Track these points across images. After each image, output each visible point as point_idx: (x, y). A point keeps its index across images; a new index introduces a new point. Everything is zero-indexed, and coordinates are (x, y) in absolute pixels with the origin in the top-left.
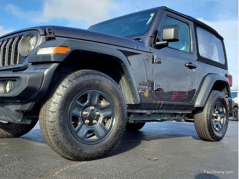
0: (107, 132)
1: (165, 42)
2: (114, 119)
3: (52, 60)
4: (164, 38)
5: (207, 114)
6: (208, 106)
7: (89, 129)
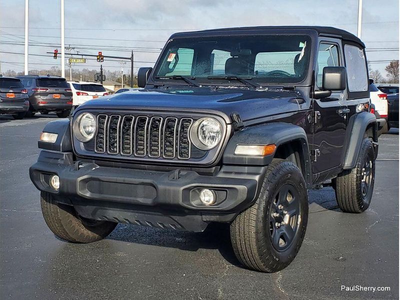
0: (293, 233)
1: (327, 92)
2: (300, 216)
3: (262, 164)
4: (326, 87)
7: (280, 233)
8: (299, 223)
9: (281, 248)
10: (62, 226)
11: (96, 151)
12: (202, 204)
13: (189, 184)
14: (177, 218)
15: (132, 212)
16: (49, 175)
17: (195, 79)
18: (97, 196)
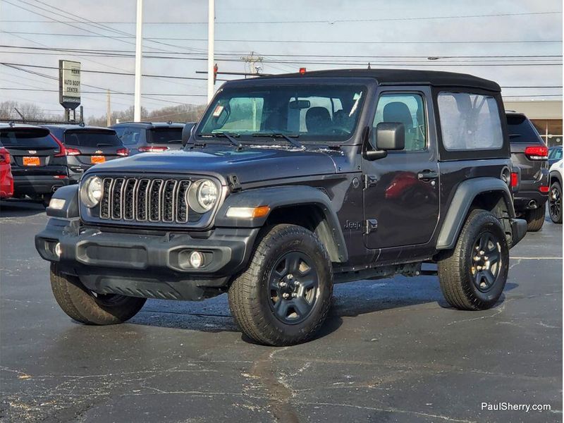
0: (309, 307)
1: (382, 152)
2: (318, 289)
3: (252, 226)
4: (380, 146)
5: (461, 261)
6: (463, 245)
7: (289, 305)
8: (317, 297)
9: (289, 321)
10: (71, 302)
11: (101, 216)
12: (191, 267)
13: (178, 245)
14: (172, 284)
15: (132, 280)
16: (53, 242)
17: (239, 136)
18: (95, 262)
